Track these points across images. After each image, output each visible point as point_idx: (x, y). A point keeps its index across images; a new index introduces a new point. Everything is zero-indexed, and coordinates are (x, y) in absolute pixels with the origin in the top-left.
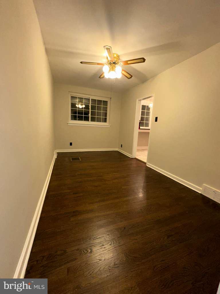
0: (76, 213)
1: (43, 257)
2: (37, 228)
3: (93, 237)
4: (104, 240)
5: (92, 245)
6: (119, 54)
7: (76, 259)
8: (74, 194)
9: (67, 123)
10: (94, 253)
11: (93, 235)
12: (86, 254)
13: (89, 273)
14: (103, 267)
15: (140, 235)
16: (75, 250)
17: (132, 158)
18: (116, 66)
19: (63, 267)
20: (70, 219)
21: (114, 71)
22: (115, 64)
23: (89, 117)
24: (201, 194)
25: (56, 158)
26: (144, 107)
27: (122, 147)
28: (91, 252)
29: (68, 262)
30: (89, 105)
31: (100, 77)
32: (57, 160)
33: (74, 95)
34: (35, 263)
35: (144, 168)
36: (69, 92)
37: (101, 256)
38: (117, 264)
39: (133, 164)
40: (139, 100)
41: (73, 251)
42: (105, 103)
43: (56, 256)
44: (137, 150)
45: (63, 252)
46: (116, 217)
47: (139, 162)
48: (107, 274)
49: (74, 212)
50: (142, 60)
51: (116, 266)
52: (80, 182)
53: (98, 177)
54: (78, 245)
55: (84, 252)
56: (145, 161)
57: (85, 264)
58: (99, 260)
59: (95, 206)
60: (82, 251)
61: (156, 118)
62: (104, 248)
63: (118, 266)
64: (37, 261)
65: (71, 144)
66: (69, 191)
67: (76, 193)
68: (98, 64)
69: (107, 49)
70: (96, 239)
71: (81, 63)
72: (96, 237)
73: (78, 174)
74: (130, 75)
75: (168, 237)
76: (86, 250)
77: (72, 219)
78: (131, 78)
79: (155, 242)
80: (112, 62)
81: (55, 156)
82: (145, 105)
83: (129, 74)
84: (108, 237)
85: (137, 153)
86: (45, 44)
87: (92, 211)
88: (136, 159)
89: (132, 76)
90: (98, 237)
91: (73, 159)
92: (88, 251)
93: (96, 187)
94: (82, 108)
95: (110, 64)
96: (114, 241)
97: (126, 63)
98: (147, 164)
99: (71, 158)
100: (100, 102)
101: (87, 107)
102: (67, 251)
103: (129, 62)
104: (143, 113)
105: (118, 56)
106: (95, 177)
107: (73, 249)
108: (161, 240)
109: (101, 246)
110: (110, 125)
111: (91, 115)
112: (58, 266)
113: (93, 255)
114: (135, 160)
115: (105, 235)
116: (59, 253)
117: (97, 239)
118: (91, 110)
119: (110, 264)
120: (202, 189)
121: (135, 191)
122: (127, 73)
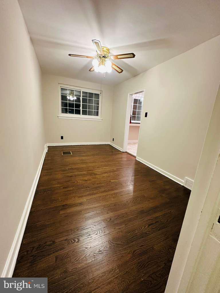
0: (65, 207)
1: (33, 248)
2: (27, 222)
3: (81, 228)
4: (91, 230)
5: (79, 235)
6: (109, 47)
7: (64, 248)
8: (64, 188)
9: (58, 117)
10: (81, 242)
11: (80, 227)
12: (73, 243)
13: (75, 260)
14: (89, 254)
15: (124, 225)
16: (63, 240)
17: (123, 152)
18: (106, 59)
19: (51, 255)
20: (59, 212)
21: (104, 65)
22: (105, 58)
23: (80, 110)
24: (183, 186)
25: (47, 152)
26: (136, 101)
27: (113, 140)
28: (78, 241)
29: (57, 251)
30: (80, 98)
31: (90, 70)
32: (48, 154)
33: (65, 87)
34: (26, 253)
35: (134, 162)
36: (59, 83)
37: (87, 245)
38: (101, 251)
39: (123, 158)
40: (130, 95)
41: (62, 241)
42: (97, 96)
43: (45, 247)
44: (128, 143)
45: (52, 242)
46: (103, 209)
47: (129, 156)
48: (91, 259)
49: (63, 206)
50: (132, 56)
51: (100, 252)
52: (71, 176)
53: (88, 171)
54: (67, 235)
55: (72, 242)
56: (135, 155)
57: (72, 252)
58: (85, 248)
59: (84, 200)
60: (70, 241)
61: (146, 114)
62: (91, 237)
63: (102, 252)
64: (27, 251)
65: (62, 138)
66: (59, 185)
67: (65, 188)
68: (87, 57)
69: (96, 43)
70: (83, 230)
71: (70, 55)
72: (84, 228)
73: (69, 169)
74: (121, 69)
75: (149, 225)
76: (74, 240)
77: (62, 212)
78: (121, 72)
79: (137, 230)
80: (101, 56)
81: (46, 150)
82: (137, 99)
83: (119, 68)
84: (95, 227)
85: (128, 147)
86: (29, 32)
87: (81, 204)
88: (126, 152)
89: (122, 71)
90: (86, 228)
91: (64, 153)
92: (75, 241)
93: (86, 181)
94: (73, 101)
95: (100, 57)
96: (100, 231)
97: (116, 57)
98: (136, 158)
99: (62, 152)
100: (91, 95)
101: (78, 100)
102: (56, 242)
103: (119, 57)
104: (135, 107)
105: (108, 50)
106: (85, 171)
107: (62, 239)
108: (142, 229)
109: (88, 236)
110: (102, 119)
111: (82, 108)
112: (47, 255)
113: (80, 244)
114: (126, 154)
115: (92, 226)
116: (48, 243)
117: (85, 229)
118: (82, 103)
119: (95, 251)
120: (184, 181)
121: (123, 184)
122: (117, 67)
